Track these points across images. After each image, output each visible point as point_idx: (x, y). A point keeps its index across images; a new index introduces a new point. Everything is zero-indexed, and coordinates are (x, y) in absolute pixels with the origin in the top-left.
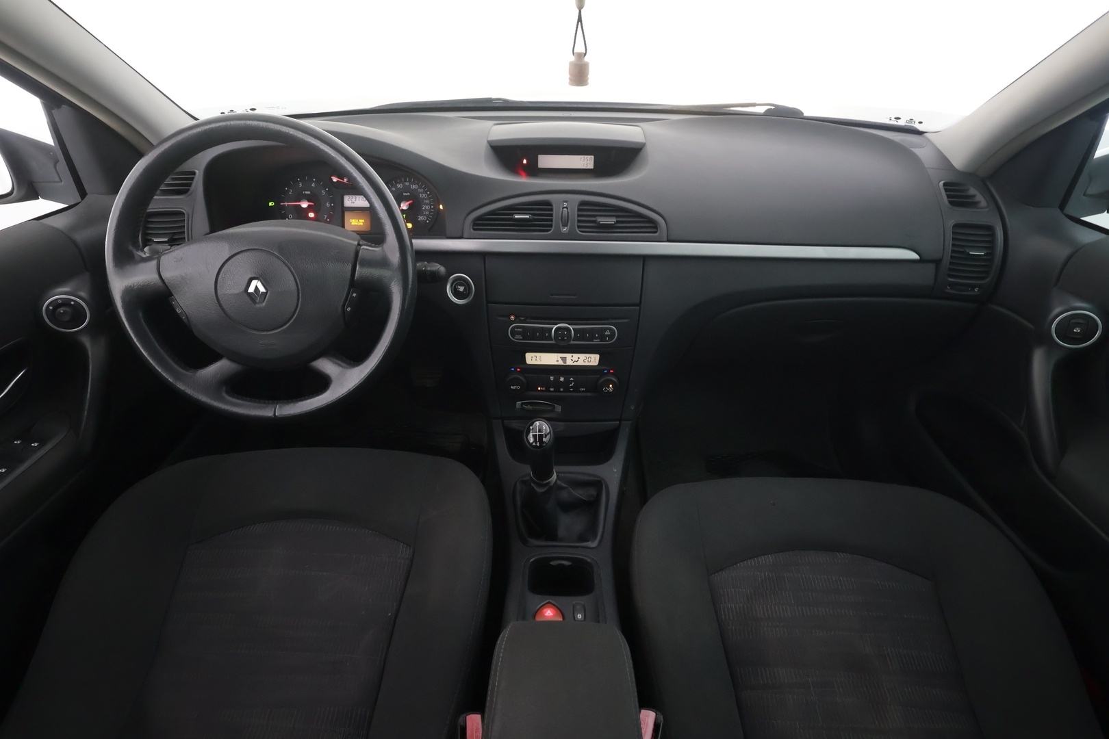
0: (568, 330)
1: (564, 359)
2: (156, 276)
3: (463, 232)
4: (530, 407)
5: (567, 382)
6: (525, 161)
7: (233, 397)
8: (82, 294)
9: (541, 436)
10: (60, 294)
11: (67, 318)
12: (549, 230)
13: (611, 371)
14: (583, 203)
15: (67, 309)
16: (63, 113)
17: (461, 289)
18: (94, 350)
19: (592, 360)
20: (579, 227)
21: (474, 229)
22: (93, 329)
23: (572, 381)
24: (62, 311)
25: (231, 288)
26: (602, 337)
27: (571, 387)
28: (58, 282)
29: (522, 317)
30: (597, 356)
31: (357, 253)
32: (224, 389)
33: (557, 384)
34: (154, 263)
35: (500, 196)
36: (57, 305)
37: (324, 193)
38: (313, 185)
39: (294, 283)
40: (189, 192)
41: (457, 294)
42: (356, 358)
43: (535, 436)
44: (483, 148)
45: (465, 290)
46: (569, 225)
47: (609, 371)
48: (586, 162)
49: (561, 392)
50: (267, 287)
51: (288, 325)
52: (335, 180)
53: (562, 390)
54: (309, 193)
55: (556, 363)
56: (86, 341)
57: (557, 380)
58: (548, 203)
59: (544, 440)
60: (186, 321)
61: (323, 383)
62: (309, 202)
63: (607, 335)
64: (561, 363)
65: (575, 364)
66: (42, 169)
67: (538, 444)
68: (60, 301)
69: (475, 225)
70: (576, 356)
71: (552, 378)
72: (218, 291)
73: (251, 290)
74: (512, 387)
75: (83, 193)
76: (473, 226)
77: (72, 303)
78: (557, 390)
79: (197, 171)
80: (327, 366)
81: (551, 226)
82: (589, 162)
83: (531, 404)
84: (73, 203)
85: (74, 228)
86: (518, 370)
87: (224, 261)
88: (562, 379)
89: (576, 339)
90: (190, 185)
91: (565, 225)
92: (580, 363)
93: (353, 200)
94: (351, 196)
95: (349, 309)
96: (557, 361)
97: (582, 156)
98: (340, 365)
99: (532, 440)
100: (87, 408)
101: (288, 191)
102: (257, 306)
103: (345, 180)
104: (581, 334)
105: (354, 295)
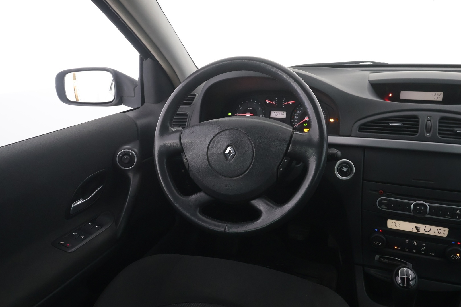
0: (425, 206)
1: (418, 228)
2: (178, 141)
3: (351, 133)
4: (386, 261)
5: (419, 246)
6: (390, 95)
7: (202, 215)
8: (136, 150)
9: (408, 279)
10: (126, 149)
11: (127, 161)
12: (416, 135)
13: (459, 243)
14: (442, 118)
15: (128, 157)
16: (148, 62)
17: (345, 169)
18: (134, 180)
19: (442, 232)
20: (439, 134)
21: (359, 131)
22: (137, 169)
23: (424, 246)
24: (125, 158)
25: (216, 150)
26: (454, 215)
27: (423, 251)
28: (126, 143)
29: (389, 193)
30: (447, 230)
31: (291, 136)
32: (198, 209)
33: (411, 247)
34: (178, 134)
35: (380, 111)
36: (124, 154)
37: (260, 109)
38: (255, 104)
39: (251, 150)
40: (192, 104)
41: (342, 173)
42: (281, 201)
43: (402, 279)
44: (367, 84)
45: (347, 170)
46: (431, 132)
47: (456, 243)
48: (438, 96)
49: (414, 253)
50: (236, 151)
51: (243, 175)
52: (268, 102)
53: (414, 251)
54: (251, 109)
55: (411, 230)
56: (131, 175)
57: (411, 243)
58: (416, 117)
59: (411, 283)
60: (187, 167)
61: (256, 214)
62: (251, 113)
63: (458, 214)
64: (415, 230)
65: (427, 233)
66: (128, 90)
67: (405, 285)
68: (125, 153)
69: (360, 128)
70: (428, 227)
71: (407, 241)
72: (209, 151)
73: (227, 152)
74: (375, 243)
75: (143, 102)
76: (359, 129)
77: (131, 154)
78: (410, 251)
79: (197, 95)
80: (260, 205)
81: (417, 132)
82: (439, 96)
83: (387, 258)
84: (136, 107)
85: (138, 117)
86: (381, 231)
87: (215, 134)
88: (415, 243)
89: (430, 213)
90: (193, 101)
91: (428, 131)
92: (432, 233)
93: (276, 114)
94: (275, 112)
95: (281, 169)
96: (413, 229)
97: (434, 93)
98: (268, 205)
99: (400, 281)
100: (124, 211)
101: (240, 107)
102: (228, 162)
103: (274, 102)
104: (435, 211)
105: (286, 161)
